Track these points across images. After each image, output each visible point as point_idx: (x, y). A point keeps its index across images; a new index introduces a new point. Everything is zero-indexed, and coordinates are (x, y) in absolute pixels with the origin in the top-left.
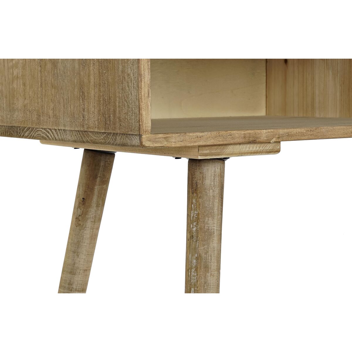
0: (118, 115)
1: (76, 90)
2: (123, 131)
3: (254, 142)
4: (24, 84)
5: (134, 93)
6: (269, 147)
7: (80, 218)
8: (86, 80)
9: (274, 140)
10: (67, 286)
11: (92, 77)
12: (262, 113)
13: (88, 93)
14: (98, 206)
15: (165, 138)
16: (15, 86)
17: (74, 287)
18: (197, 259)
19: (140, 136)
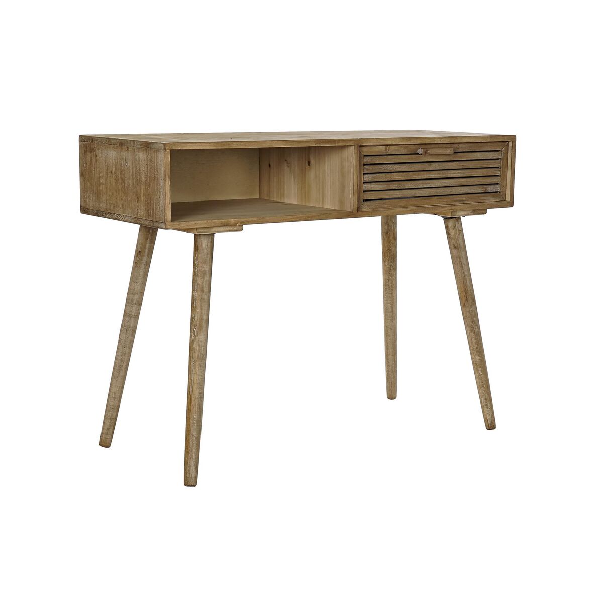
0: (154, 212)
1: (134, 196)
2: (157, 220)
3: (227, 225)
4: (106, 188)
5: (162, 201)
6: (236, 228)
7: (138, 263)
8: (139, 191)
9: (239, 224)
10: (130, 301)
11: (142, 190)
12: (257, 197)
13: (140, 198)
14: (148, 255)
15: (178, 224)
16: (101, 189)
17: (134, 302)
18: (197, 286)
19: (165, 223)
